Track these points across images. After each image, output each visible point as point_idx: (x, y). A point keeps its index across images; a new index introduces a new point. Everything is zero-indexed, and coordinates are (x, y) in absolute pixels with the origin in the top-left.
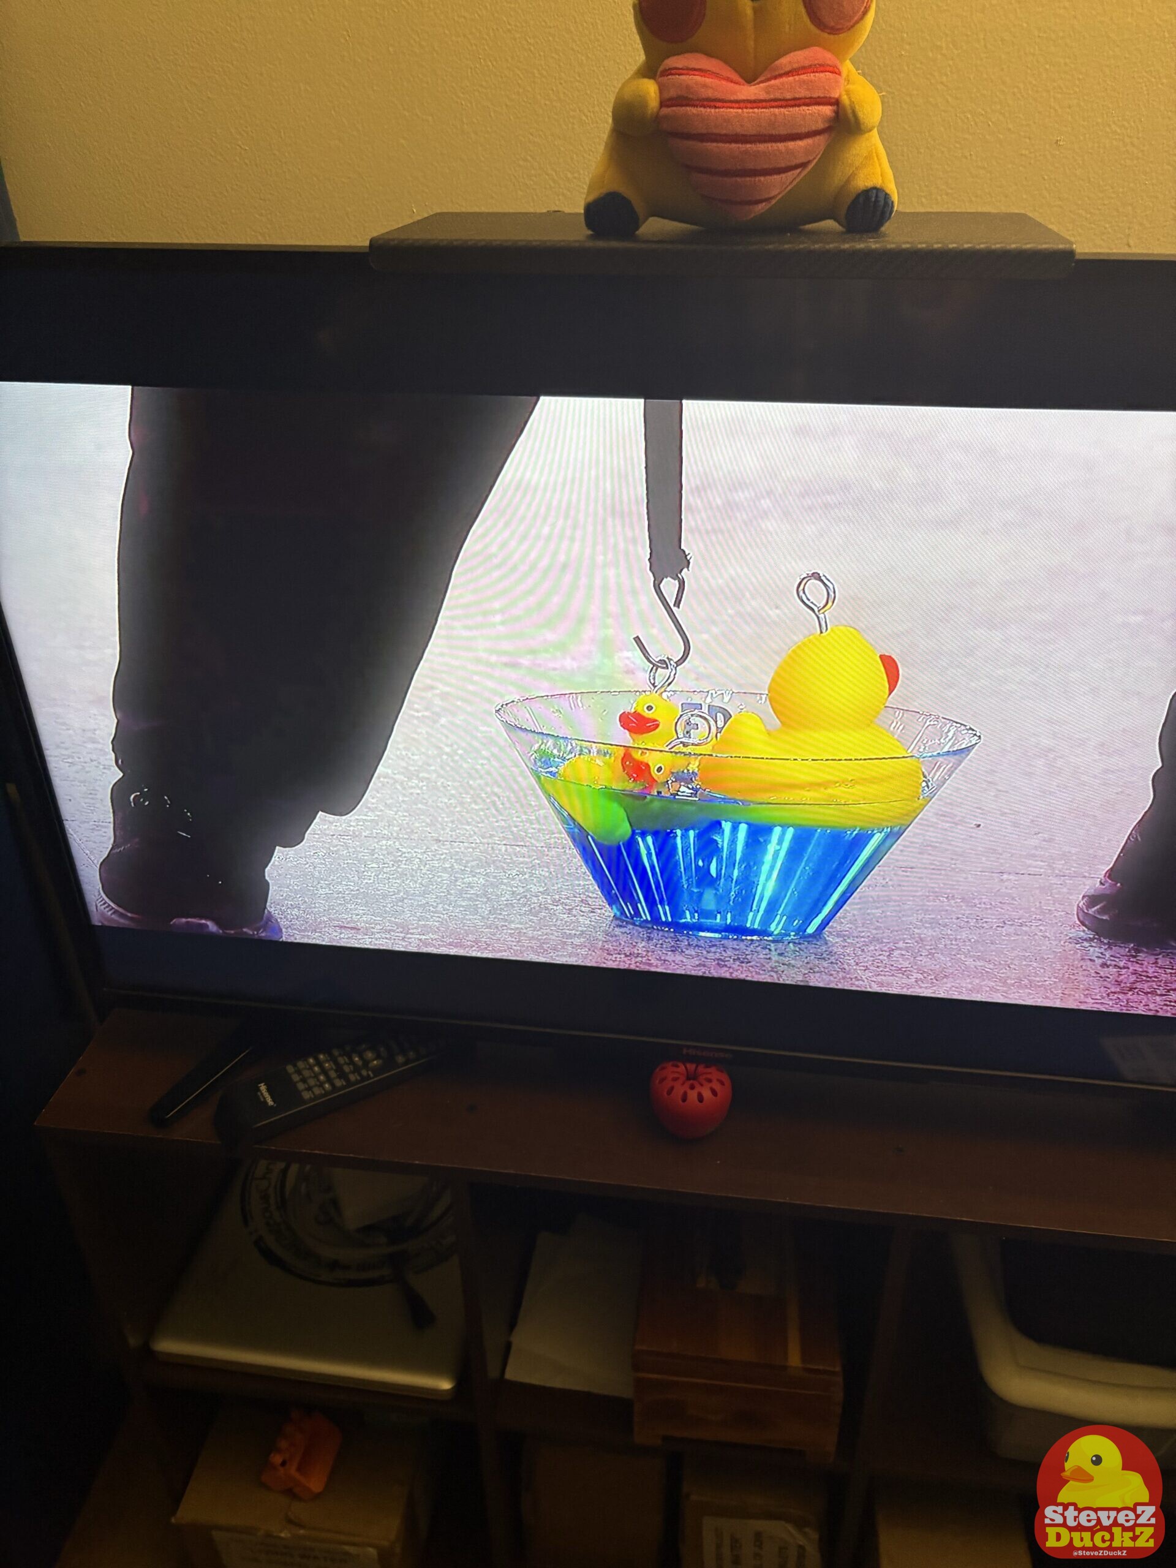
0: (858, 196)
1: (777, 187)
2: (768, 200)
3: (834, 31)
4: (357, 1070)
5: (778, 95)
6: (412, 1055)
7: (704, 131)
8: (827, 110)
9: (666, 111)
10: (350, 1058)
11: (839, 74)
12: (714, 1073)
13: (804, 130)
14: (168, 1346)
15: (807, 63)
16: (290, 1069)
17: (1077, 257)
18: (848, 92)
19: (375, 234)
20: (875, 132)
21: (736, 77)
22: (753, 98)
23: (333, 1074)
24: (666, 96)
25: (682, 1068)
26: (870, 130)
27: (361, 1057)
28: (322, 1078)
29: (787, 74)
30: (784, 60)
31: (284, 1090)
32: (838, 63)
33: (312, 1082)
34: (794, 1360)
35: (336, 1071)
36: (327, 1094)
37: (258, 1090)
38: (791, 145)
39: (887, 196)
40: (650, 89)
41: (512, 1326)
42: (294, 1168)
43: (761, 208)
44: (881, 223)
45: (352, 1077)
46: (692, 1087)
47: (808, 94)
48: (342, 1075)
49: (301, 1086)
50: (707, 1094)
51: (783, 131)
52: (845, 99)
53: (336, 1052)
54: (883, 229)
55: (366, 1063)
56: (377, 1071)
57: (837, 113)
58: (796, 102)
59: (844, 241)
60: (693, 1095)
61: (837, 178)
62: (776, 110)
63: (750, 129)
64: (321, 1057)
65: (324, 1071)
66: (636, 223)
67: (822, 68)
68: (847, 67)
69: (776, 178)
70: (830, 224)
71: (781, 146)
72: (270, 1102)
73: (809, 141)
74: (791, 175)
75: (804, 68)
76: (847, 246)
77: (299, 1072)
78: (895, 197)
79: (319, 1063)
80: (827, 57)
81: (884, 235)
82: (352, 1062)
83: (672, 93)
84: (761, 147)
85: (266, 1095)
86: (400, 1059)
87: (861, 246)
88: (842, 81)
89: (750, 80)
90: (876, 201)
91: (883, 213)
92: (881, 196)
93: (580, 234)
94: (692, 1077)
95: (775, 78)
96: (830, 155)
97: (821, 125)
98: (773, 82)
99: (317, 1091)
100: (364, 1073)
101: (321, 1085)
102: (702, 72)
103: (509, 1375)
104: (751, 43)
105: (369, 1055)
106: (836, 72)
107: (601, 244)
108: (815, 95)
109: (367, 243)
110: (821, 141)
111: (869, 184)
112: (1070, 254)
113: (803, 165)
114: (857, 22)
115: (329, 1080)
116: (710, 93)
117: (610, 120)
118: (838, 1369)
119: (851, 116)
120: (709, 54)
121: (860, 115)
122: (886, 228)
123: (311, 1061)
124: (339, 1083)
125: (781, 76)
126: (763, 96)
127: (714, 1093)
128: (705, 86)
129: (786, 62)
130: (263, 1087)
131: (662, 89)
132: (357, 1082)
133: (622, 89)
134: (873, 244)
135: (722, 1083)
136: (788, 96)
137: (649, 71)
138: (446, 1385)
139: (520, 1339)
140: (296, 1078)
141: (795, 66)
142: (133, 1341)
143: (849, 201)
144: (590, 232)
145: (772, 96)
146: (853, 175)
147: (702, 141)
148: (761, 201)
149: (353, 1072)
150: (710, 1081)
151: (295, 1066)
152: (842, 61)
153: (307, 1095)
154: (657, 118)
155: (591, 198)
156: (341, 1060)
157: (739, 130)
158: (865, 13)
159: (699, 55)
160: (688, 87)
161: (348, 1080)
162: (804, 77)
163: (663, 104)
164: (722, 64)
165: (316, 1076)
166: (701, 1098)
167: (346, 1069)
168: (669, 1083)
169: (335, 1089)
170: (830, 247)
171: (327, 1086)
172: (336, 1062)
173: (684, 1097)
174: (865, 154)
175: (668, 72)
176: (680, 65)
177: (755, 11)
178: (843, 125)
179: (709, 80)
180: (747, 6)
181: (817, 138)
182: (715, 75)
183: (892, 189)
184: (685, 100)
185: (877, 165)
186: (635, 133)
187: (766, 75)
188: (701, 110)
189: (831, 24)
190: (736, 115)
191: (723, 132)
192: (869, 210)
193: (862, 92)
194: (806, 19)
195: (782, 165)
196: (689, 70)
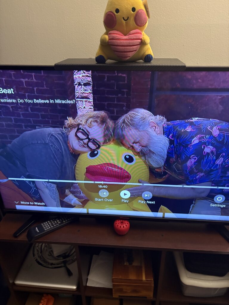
0: (146, 56)
2: (129, 57)
3: (140, 26)
5: (130, 38)
6: (66, 221)
7: (117, 44)
8: (140, 41)
9: (110, 41)
11: (141, 34)
13: (135, 44)
14: (18, 282)
15: (135, 32)
16: (42, 224)
17: (187, 67)
18: (143, 37)
19: (55, 63)
20: (149, 45)
21: (123, 35)
22: (126, 39)
23: (51, 225)
24: (110, 38)
25: (120, 221)
26: (148, 44)
27: (56, 221)
29: (132, 34)
31: (41, 229)
33: (46, 227)
34: (144, 278)
36: (50, 229)
37: (36, 229)
38: (133, 47)
39: (151, 56)
40: (107, 37)
41: (88, 274)
43: (128, 58)
44: (151, 61)
45: (55, 226)
46: (122, 225)
47: (136, 38)
48: (53, 225)
50: (125, 226)
51: (131, 45)
52: (143, 39)
53: (51, 221)
55: (57, 223)
56: (60, 224)
57: (141, 41)
58: (134, 39)
59: (144, 64)
60: (122, 226)
61: (142, 53)
62: (130, 41)
63: (126, 44)
64: (48, 222)
65: (49, 225)
66: (105, 61)
67: (138, 33)
68: (143, 33)
69: (131, 53)
70: (141, 61)
71: (131, 47)
72: (38, 231)
73: (136, 46)
74: (134, 52)
75: (135, 33)
76: (144, 65)
77: (44, 225)
78: (153, 56)
81: (151, 63)
82: (55, 223)
83: (111, 38)
84: (128, 47)
86: (64, 222)
87: (147, 65)
88: (142, 35)
89: (125, 35)
90: (150, 57)
91: (151, 59)
92: (150, 56)
93: (94, 63)
94: (122, 223)
95: (130, 35)
96: (141, 49)
97: (139, 43)
98: (129, 36)
99: (48, 228)
100: (57, 224)
101: (48, 227)
102: (116, 34)
103: (88, 285)
104: (125, 29)
105: (58, 221)
107: (99, 65)
108: (137, 38)
109: (54, 65)
110: (139, 46)
111: (148, 54)
112: (185, 66)
113: (136, 50)
114: (145, 25)
115: (50, 226)
116: (118, 38)
118: (153, 280)
119: (144, 41)
120: (118, 31)
121: (146, 41)
122: (152, 61)
123: (46, 222)
124: (52, 227)
125: (131, 34)
126: (128, 38)
127: (126, 226)
128: (117, 36)
129: (132, 32)
130: (37, 228)
131: (109, 37)
132: (56, 226)
133: (101, 37)
134: (149, 64)
135: (128, 224)
136: (132, 38)
137: (107, 33)
138: (75, 287)
139: (90, 277)
140: (43, 226)
141: (133, 33)
142: (11, 282)
143: (144, 57)
145: (129, 38)
146: (145, 52)
147: (117, 46)
148: (128, 57)
150: (125, 223)
151: (43, 224)
152: (142, 31)
153: (45, 229)
154: (108, 42)
155: (97, 56)
157: (123, 44)
158: (146, 23)
159: (116, 31)
160: (113, 36)
161: (54, 226)
162: (135, 35)
163: (109, 39)
164: (120, 32)
165: (47, 226)
166: (124, 227)
167: (54, 224)
168: (117, 224)
169: (51, 228)
170: (141, 65)
171: (50, 227)
172: (51, 223)
173: (120, 227)
174: (147, 48)
175: (110, 34)
176: (112, 33)
177: (126, 23)
178: (143, 43)
179: (117, 35)
180: (124, 22)
181: (138, 46)
182: (119, 34)
183: (152, 54)
184: (113, 39)
185: (149, 50)
186: (104, 45)
187: (128, 34)
188: (117, 41)
189: (140, 25)
190: (123, 42)
191: (121, 45)
192: (148, 58)
193: (146, 37)
194: (135, 24)
195: (132, 50)
196: (114, 33)
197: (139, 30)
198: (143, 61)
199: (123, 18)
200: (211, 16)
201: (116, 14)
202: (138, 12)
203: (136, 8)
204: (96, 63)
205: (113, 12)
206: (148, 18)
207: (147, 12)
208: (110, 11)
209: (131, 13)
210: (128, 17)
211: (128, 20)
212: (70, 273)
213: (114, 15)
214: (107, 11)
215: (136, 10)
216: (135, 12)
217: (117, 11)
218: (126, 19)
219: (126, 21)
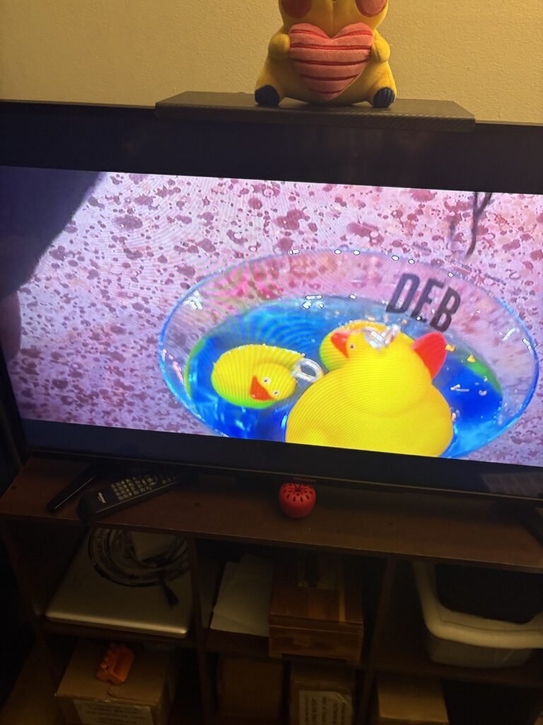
0: (379, 91)
1: (343, 86)
2: (339, 91)
3: (369, 15)
4: (144, 487)
5: (344, 44)
6: (169, 480)
7: (309, 59)
8: (366, 52)
9: (292, 49)
10: (141, 481)
11: (371, 35)
12: (308, 489)
13: (355, 60)
14: (54, 614)
15: (357, 30)
16: (113, 486)
17: (477, 122)
18: (375, 44)
19: (157, 101)
20: (387, 62)
21: (326, 36)
22: (332, 45)
23: (133, 489)
24: (293, 42)
25: (293, 486)
26: (385, 61)
27: (146, 481)
28: (128, 490)
29: (348, 34)
30: (347, 28)
31: (110, 495)
32: (371, 30)
33: (123, 492)
34: (342, 618)
35: (134, 487)
36: (130, 497)
37: (98, 495)
38: (349, 67)
39: (392, 92)
40: (286, 39)
41: (214, 604)
42: (114, 531)
43: (336, 95)
44: (389, 104)
45: (142, 490)
46: (298, 495)
47: (357, 44)
48: (137, 489)
49: (118, 494)
50: (304, 498)
51: (346, 61)
52: (374, 47)
53: (134, 478)
54: (390, 106)
55: (148, 483)
56: (153, 487)
57: (370, 53)
58: (352, 48)
59: (373, 112)
60: (298, 499)
61: (370, 82)
62: (343, 51)
63: (331, 59)
64: (127, 481)
65: (129, 488)
66: (278, 100)
67: (364, 32)
68: (375, 32)
69: (342, 81)
70: (366, 103)
71: (345, 67)
72: (104, 502)
73: (357, 66)
74: (348, 81)
75: (356, 32)
76: (373, 114)
77: (117, 488)
78: (395, 92)
79: (126, 483)
80: (366, 27)
81: (390, 110)
82: (142, 483)
83: (296, 41)
84: (336, 67)
85: (102, 498)
86: (164, 482)
87: (380, 114)
88: (373, 39)
89: (331, 37)
90: (387, 94)
91: (390, 99)
92: (389, 91)
93: (252, 104)
94: (298, 491)
95: (343, 36)
96: (367, 72)
97: (363, 58)
98: (341, 38)
99: (126, 496)
100: (147, 488)
101: (127, 494)
102: (309, 32)
103: (212, 627)
104: (332, 20)
105: (150, 480)
106: (370, 34)
107: (262, 109)
108: (361, 44)
109: (154, 105)
110: (363, 66)
111: (384, 86)
112: (472, 121)
113: (355, 76)
114: (380, 12)
115: (131, 491)
116: (313, 42)
117: (267, 51)
118: (362, 623)
119: (376, 55)
120: (313, 24)
121: (381, 54)
122: (391, 106)
123: (123, 482)
124: (135, 493)
125: (345, 35)
126: (337, 44)
127: (308, 497)
128: (311, 38)
129: (348, 29)
130: (100, 494)
131: (291, 39)
132: (144, 492)
133: (272, 38)
134: (385, 113)
135: (312, 493)
136: (349, 44)
137: (285, 30)
138: (183, 631)
139: (218, 610)
140: (115, 490)
141: (352, 31)
142: (38, 613)
143: (375, 92)
144: (257, 103)
145: (341, 44)
146: (376, 83)
147: (309, 63)
148: (334, 92)
149: (142, 488)
150: (306, 492)
151: (115, 485)
152: (373, 29)
153: (120, 498)
154: (289, 52)
155: (258, 88)
156: (137, 482)
157: (326, 60)
158: (384, 8)
159: (309, 24)
160: (303, 39)
161: (140, 491)
162: (356, 36)
163: (292, 46)
164: (318, 28)
165: (125, 489)
166: (302, 500)
167: (139, 486)
168: (287, 493)
169: (134, 495)
170: (366, 114)
171: (130, 494)
172: (134, 484)
173: (294, 499)
174: (382, 72)
175: (294, 31)
176: (300, 28)
177: (334, 4)
178: (373, 58)
179: (312, 36)
180: (330, 2)
181: (361, 64)
182: (316, 34)
183: (394, 88)
184: (300, 45)
185: (386, 77)
186: (278, 59)
187: (339, 34)
188: (309, 49)
189: (368, 12)
190: (325, 52)
191: (319, 60)
192: (384, 97)
193: (382, 45)
194: (357, 9)
195: (345, 76)
196: (303, 31)
197: (367, 24)
198: (370, 105)
212: (172, 599)
219: (335, 1)
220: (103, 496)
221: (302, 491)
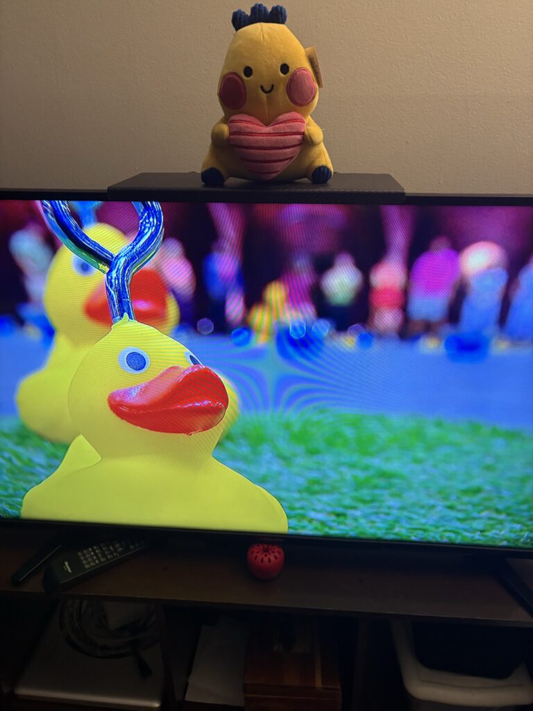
0: (316, 169)
1: (280, 167)
2: (277, 172)
3: (301, 105)
4: (111, 553)
5: (278, 131)
6: (137, 545)
7: (248, 145)
8: (299, 137)
9: (232, 137)
10: (109, 548)
11: (304, 122)
12: (276, 549)
13: (289, 145)
14: (23, 691)
15: (290, 118)
16: (80, 554)
17: (407, 195)
18: (308, 130)
19: (109, 185)
20: (321, 145)
21: (261, 124)
22: (267, 132)
23: (100, 556)
24: (232, 131)
25: (261, 547)
26: (319, 144)
27: (113, 547)
28: (95, 558)
29: (282, 123)
30: (281, 117)
31: (76, 564)
32: (303, 118)
33: (90, 560)
34: (319, 684)
35: (102, 554)
36: (97, 565)
37: (64, 565)
38: (285, 151)
39: (328, 169)
40: (225, 128)
41: (189, 672)
42: (85, 602)
43: (274, 175)
44: (327, 180)
45: (109, 557)
46: (266, 556)
47: (290, 131)
48: (104, 556)
49: (84, 562)
50: (272, 558)
51: (281, 145)
52: (306, 132)
53: (102, 545)
55: (116, 550)
56: (120, 553)
57: (303, 138)
58: (285, 134)
59: (312, 188)
60: (266, 559)
61: (307, 163)
62: (278, 137)
63: (268, 145)
64: (95, 547)
65: (96, 554)
66: (223, 181)
67: (295, 120)
68: (309, 119)
69: (279, 163)
70: (306, 180)
71: (280, 151)
72: (70, 571)
73: (292, 149)
74: (287, 161)
75: (289, 120)
76: (310, 190)
77: (84, 555)
78: (332, 169)
79: (94, 551)
80: (299, 116)
81: (328, 186)
82: (109, 550)
83: (234, 130)
84: (272, 152)
85: (68, 567)
86: (132, 547)
87: (317, 190)
88: (306, 125)
89: (267, 125)
90: (324, 171)
91: (327, 176)
92: (326, 169)
93: (198, 184)
94: (266, 551)
96: (302, 154)
97: (297, 143)
98: (277, 126)
99: (92, 564)
100: (115, 554)
101: (94, 561)
102: (246, 121)
103: (188, 698)
104: (267, 111)
105: (117, 545)
106: (302, 121)
107: (209, 189)
108: (293, 131)
109: (107, 189)
110: (297, 149)
111: (321, 164)
112: (403, 194)
113: (291, 158)
114: (310, 102)
115: (98, 559)
116: (249, 130)
118: (339, 687)
119: (309, 139)
120: (250, 114)
121: (313, 139)
123: (90, 549)
124: (102, 560)
125: (280, 123)
126: (272, 131)
127: (276, 558)
128: (247, 127)
129: (282, 117)
130: (66, 563)
131: (230, 128)
132: (111, 559)
133: (214, 127)
134: (322, 189)
135: (280, 553)
136: (282, 131)
137: (226, 120)
138: (157, 705)
139: (193, 680)
140: (82, 558)
141: (285, 119)
142: (6, 690)
143: (312, 172)
145: (275, 132)
146: (313, 162)
147: (248, 148)
148: (273, 173)
149: (109, 554)
150: (273, 552)
151: (82, 552)
152: (305, 117)
153: (87, 566)
154: (228, 139)
155: (203, 170)
156: (104, 549)
157: (262, 145)
158: (314, 97)
159: (245, 115)
160: (240, 128)
161: (107, 559)
162: (289, 124)
163: (231, 134)
164: (255, 118)
165: (92, 557)
166: (270, 561)
167: (106, 553)
168: (255, 554)
169: (100, 562)
170: (304, 190)
171: (97, 562)
172: (101, 550)
173: (262, 560)
174: (318, 152)
175: (233, 121)
176: (237, 119)
177: (267, 97)
178: (307, 142)
179: (249, 125)
180: (264, 96)
181: (296, 148)
182: (251, 122)
183: (330, 166)
184: (239, 133)
185: (323, 157)
186: (220, 145)
187: (274, 123)
188: (247, 137)
189: (299, 103)
190: (261, 139)
191: (256, 146)
192: (321, 174)
193: (314, 129)
194: (289, 100)
195: (282, 158)
196: (241, 121)
197: (299, 112)
198: (309, 182)
199: (262, 87)
200: (467, 77)
201: (245, 78)
202: (295, 74)
203: (290, 66)
204: (203, 186)
205: (239, 74)
206: (318, 87)
207: (316, 73)
208: (231, 71)
209: (279, 76)
210: (273, 86)
211: (272, 92)
212: (144, 671)
213: (240, 82)
214: (226, 72)
215: (290, 69)
216: (289, 74)
217: (248, 71)
218: (267, 89)
219: (268, 94)
220: (69, 565)
221: (270, 552)
